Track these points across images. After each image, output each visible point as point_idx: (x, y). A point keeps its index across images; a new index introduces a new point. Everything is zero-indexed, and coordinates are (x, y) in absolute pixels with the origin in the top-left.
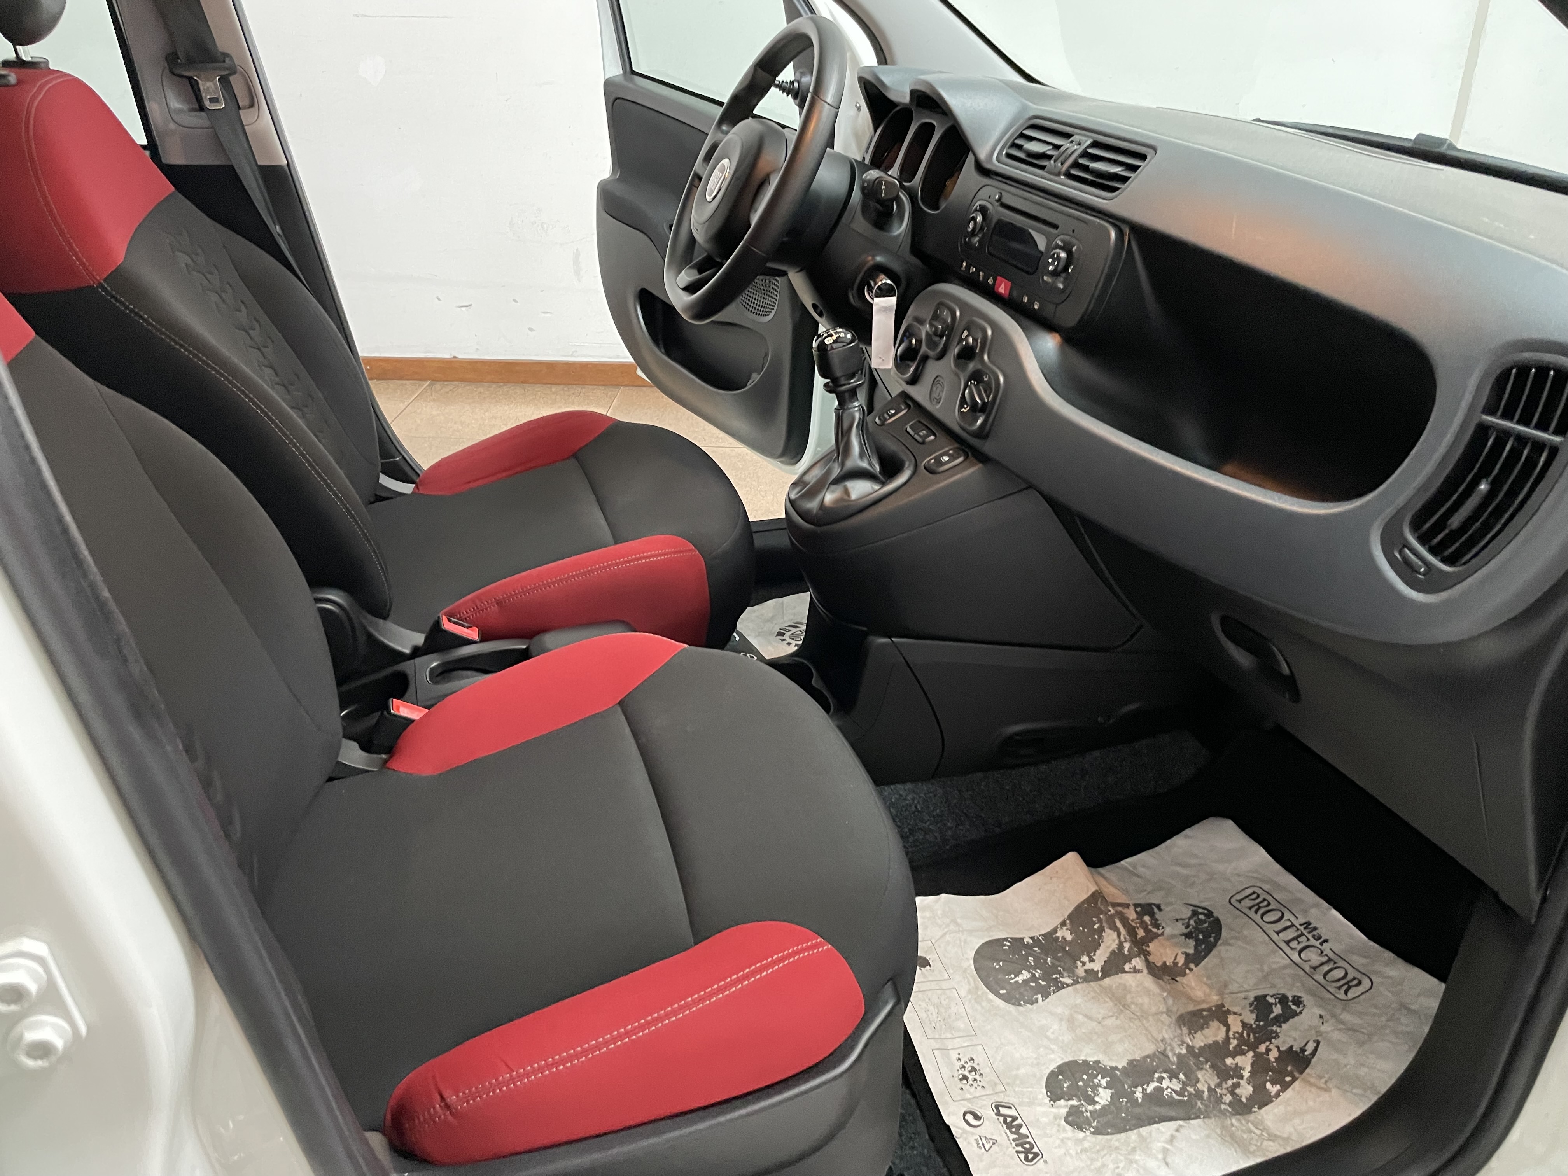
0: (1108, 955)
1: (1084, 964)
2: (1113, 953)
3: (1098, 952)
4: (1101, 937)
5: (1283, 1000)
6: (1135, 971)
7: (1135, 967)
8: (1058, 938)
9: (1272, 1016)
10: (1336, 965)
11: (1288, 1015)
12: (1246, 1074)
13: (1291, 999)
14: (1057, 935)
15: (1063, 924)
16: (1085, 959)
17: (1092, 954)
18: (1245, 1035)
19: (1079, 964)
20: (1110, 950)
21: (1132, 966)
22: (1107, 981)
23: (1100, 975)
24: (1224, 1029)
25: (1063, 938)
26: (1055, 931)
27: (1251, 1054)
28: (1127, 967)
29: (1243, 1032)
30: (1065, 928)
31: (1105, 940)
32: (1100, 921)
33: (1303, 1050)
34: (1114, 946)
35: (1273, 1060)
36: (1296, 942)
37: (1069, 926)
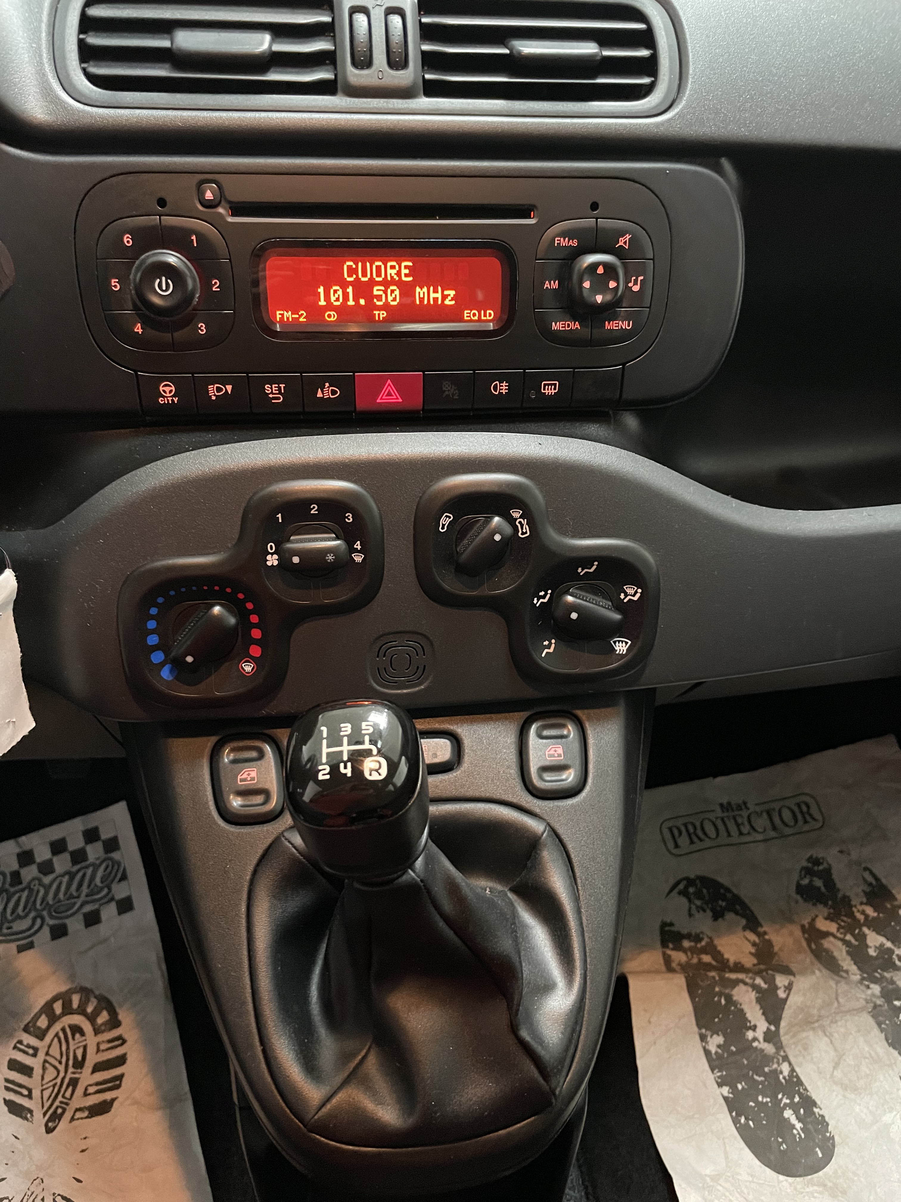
0: (758, 1007)
1: (755, 1039)
2: (758, 1000)
3: (749, 1016)
4: (735, 1003)
5: (807, 871)
6: (789, 988)
7: (785, 987)
8: (716, 1053)
9: (823, 889)
10: (777, 810)
11: (827, 875)
12: (889, 944)
13: (810, 865)
14: (713, 1052)
15: (703, 1038)
16: (750, 1034)
17: (748, 1024)
18: (842, 924)
19: (755, 1044)
20: (754, 1001)
21: (783, 989)
22: (783, 1024)
23: (773, 1028)
24: (831, 939)
25: (719, 1046)
26: (707, 1052)
27: (865, 930)
28: (781, 994)
29: (838, 924)
30: (709, 1038)
31: (741, 1001)
32: (720, 994)
33: (870, 884)
34: (753, 995)
35: (875, 914)
36: (742, 827)
37: (709, 1033)
